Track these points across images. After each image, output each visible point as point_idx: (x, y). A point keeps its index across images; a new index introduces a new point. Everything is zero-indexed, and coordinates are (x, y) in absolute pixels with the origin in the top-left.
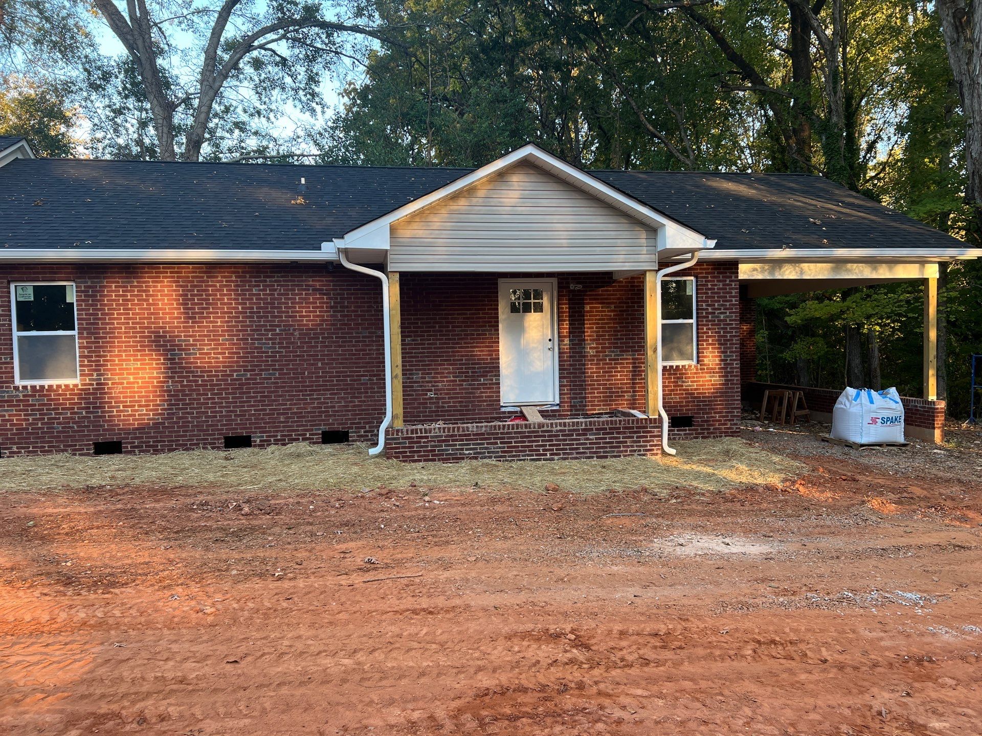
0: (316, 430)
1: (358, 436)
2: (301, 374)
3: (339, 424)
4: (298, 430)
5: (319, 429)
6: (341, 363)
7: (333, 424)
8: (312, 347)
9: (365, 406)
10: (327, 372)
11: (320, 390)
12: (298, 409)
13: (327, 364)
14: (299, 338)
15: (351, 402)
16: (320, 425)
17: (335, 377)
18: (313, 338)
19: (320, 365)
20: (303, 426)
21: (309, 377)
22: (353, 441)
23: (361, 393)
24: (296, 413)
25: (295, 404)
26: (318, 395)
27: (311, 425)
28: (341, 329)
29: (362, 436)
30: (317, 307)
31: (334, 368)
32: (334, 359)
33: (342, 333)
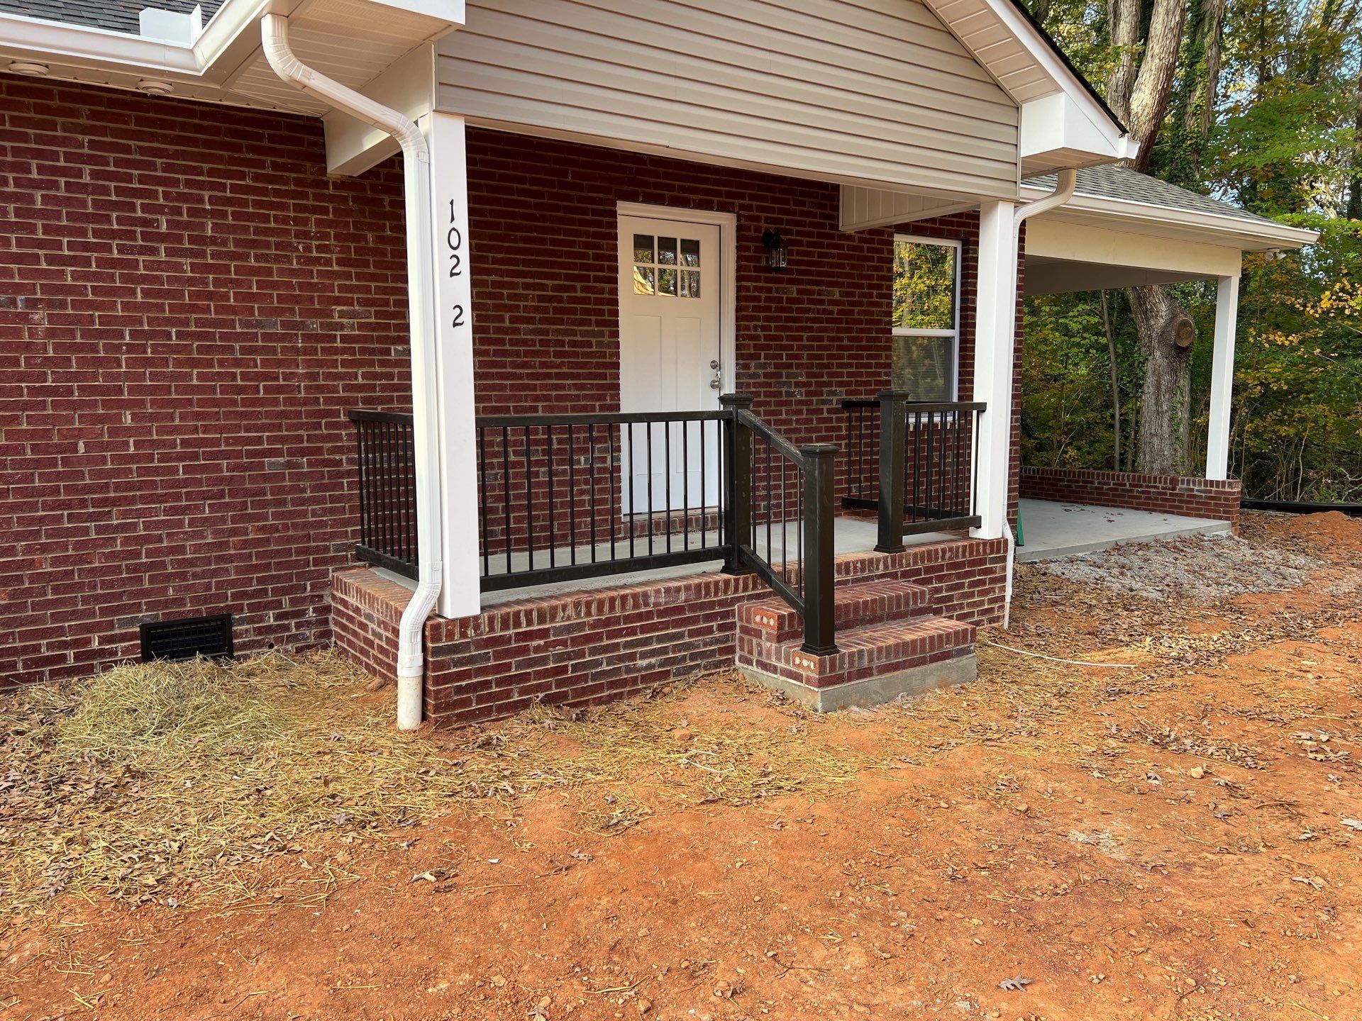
0: (123, 624)
1: (259, 631)
2: (60, 449)
3: (196, 600)
4: (60, 631)
5: (131, 622)
6: (198, 416)
7: (181, 602)
8: (99, 362)
9: (279, 541)
10: (154, 444)
11: (132, 500)
12: (56, 562)
13: (153, 418)
14: (51, 333)
15: (234, 532)
16: (137, 608)
17: (180, 458)
18: (100, 334)
19: (128, 420)
20: (74, 615)
21: (90, 460)
22: (245, 646)
23: (264, 504)
24: (49, 577)
25: (44, 548)
26: (125, 514)
27: (104, 612)
28: (193, 309)
29: (269, 630)
30: (114, 234)
31: (175, 430)
32: (174, 403)
33: (199, 323)
